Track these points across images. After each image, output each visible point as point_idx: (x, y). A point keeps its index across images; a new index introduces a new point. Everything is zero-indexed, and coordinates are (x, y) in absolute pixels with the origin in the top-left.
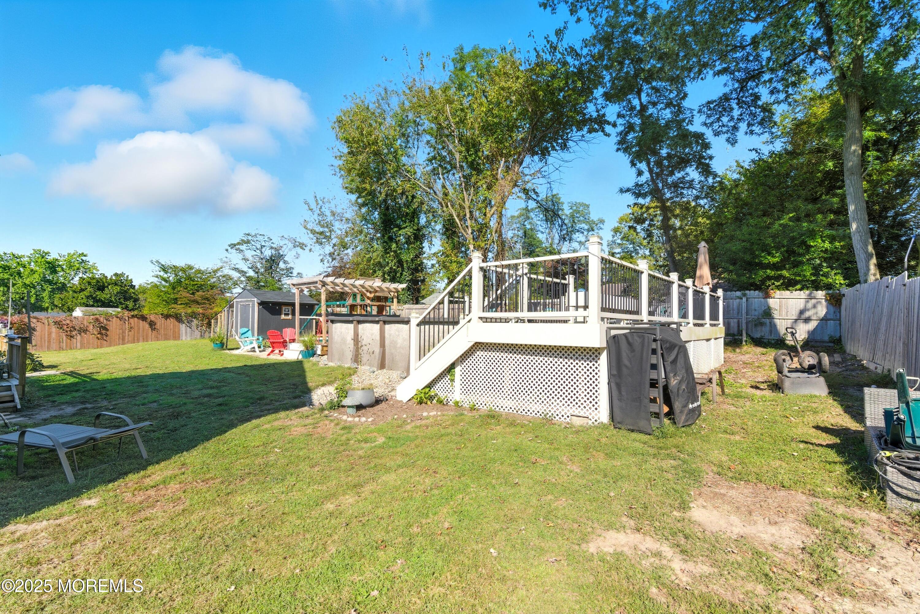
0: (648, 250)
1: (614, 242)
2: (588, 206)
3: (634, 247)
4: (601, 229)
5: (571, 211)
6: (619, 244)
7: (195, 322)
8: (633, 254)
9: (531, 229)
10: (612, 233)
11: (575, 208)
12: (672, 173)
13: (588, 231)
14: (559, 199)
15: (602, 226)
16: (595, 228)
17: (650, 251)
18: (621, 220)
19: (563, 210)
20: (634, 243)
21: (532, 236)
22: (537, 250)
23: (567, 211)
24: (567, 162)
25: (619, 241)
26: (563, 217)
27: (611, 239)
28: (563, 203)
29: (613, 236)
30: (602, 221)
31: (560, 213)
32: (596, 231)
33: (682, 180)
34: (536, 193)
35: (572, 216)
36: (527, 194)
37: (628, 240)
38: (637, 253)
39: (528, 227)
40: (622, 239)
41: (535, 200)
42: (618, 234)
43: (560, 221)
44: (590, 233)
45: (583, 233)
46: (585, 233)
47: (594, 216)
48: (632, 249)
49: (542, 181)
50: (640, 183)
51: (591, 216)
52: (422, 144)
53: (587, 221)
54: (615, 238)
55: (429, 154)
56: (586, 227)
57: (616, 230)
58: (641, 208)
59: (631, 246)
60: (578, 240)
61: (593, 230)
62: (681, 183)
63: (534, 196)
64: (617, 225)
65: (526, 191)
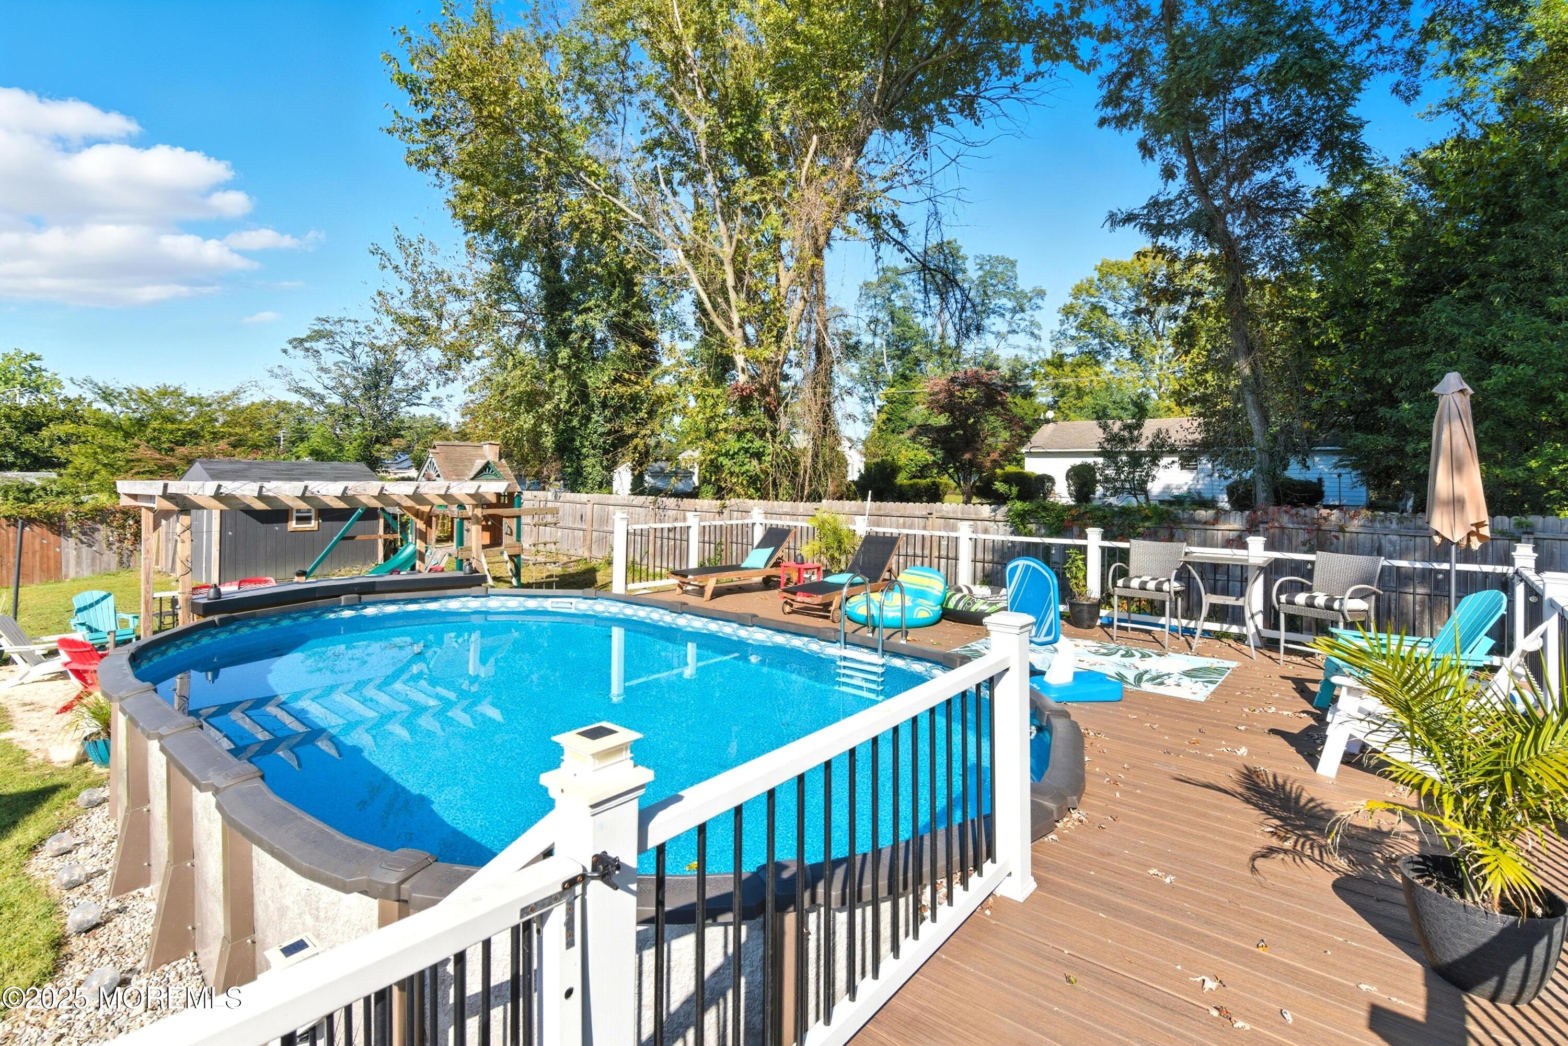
0: (1129, 350)
1: (1063, 333)
2: (1013, 264)
3: (1101, 344)
4: (1039, 307)
5: (981, 273)
6: (1073, 338)
7: (103, 532)
8: (1099, 358)
9: (905, 308)
10: (1060, 316)
11: (988, 267)
12: (1244, 174)
13: (1014, 311)
14: (958, 250)
15: (1039, 302)
16: (1027, 306)
17: (1132, 352)
18: (1077, 292)
19: (964, 271)
20: (1101, 336)
21: (905, 321)
22: (915, 349)
23: (972, 272)
24: (973, 145)
25: (1073, 332)
26: (966, 286)
27: (1057, 328)
28: (965, 258)
29: (1062, 323)
30: (1041, 294)
31: (959, 277)
32: (1029, 312)
33: (1271, 189)
34: (898, 225)
35: (983, 282)
36: (877, 226)
37: (1091, 331)
38: (1108, 356)
39: (899, 303)
40: (1078, 328)
41: (897, 243)
42: (1072, 318)
43: (958, 293)
44: (1018, 316)
45: (1003, 315)
46: (1008, 316)
47: (1025, 284)
48: (1098, 348)
49: (912, 193)
50: (1162, 199)
51: (1019, 282)
52: (633, 113)
53: (1011, 292)
54: (1066, 326)
55: (644, 132)
56: (1010, 305)
57: (1068, 311)
58: (1173, 261)
59: (1097, 341)
60: (994, 329)
61: (1023, 311)
62: (1270, 196)
63: (894, 233)
64: (1069, 300)
65: (873, 219)
